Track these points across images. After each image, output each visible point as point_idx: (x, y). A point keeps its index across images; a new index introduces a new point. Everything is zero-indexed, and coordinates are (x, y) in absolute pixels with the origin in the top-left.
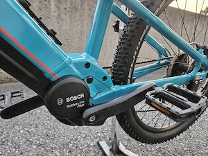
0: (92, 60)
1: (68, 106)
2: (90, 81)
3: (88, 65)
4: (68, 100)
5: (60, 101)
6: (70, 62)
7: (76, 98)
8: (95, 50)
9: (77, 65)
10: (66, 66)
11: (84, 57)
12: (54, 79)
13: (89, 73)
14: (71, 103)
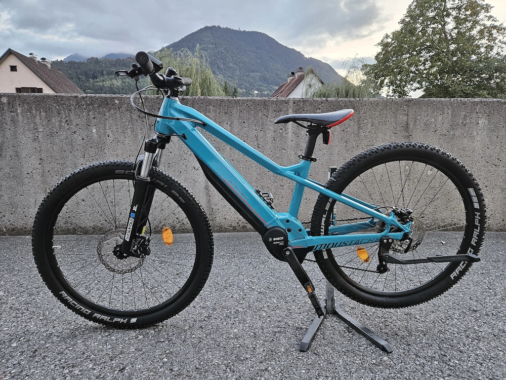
0: (292, 219)
1: (274, 243)
2: (289, 230)
3: (288, 221)
4: (274, 239)
5: (270, 240)
6: (277, 219)
7: (278, 239)
8: (295, 212)
9: (281, 220)
10: (275, 221)
11: (286, 216)
12: (268, 228)
13: (289, 225)
14: (276, 241)
